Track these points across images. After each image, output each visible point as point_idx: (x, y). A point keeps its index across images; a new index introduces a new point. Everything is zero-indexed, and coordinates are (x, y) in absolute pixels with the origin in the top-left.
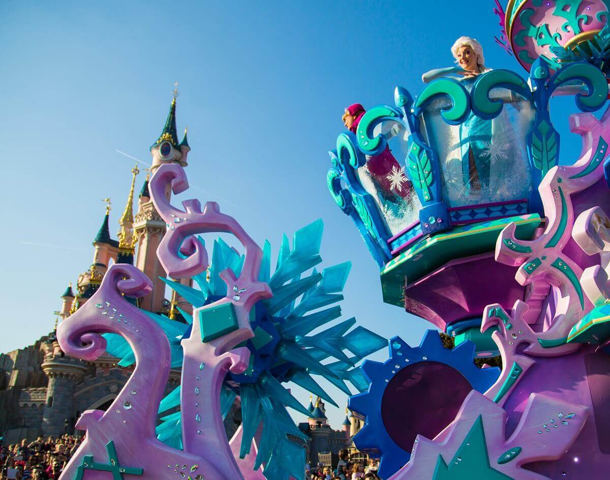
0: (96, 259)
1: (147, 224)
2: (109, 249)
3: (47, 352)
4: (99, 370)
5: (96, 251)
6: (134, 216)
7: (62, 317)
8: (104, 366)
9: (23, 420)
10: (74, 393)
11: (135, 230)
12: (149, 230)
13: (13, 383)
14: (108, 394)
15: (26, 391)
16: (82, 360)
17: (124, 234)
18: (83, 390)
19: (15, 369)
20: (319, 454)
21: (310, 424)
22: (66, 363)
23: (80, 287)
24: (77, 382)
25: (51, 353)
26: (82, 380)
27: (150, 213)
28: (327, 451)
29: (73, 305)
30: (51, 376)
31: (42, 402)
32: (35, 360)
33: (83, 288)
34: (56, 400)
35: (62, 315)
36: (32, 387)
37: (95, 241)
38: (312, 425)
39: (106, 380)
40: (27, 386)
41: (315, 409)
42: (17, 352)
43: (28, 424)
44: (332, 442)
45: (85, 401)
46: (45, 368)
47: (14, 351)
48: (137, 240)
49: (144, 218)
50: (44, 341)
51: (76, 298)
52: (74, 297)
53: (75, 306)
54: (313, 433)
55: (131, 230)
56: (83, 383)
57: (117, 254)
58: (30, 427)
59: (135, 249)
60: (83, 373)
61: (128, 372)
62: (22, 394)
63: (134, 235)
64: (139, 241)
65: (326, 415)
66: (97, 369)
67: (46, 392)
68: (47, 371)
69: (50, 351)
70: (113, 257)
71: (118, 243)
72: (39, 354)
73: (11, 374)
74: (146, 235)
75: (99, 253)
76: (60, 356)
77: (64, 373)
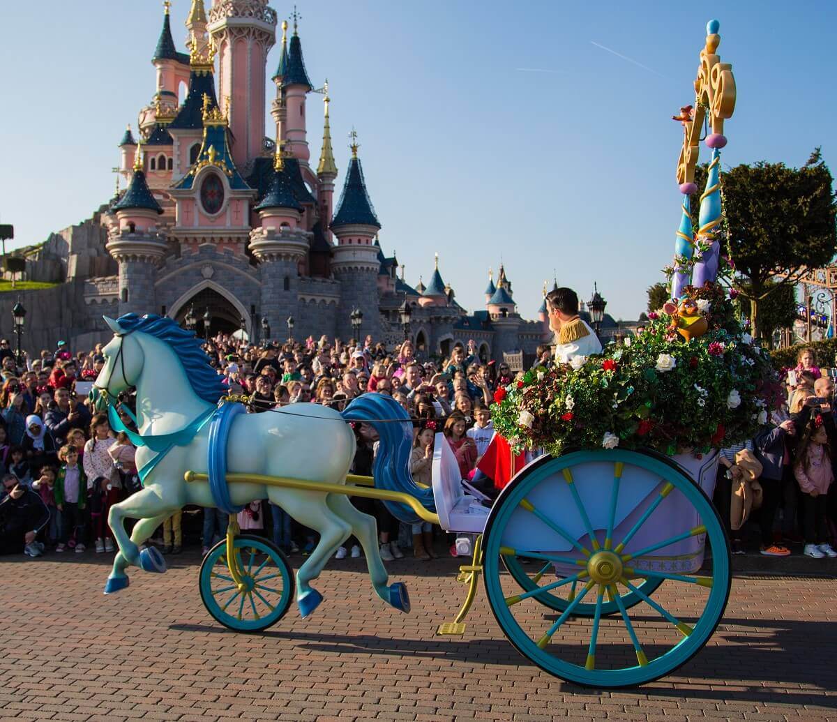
0: (160, 85)
1: (227, 24)
2: (176, 68)
3: (110, 226)
4: (184, 248)
5: (158, 73)
6: (207, 12)
7: (123, 176)
8: (191, 241)
9: (94, 322)
10: (154, 281)
11: (210, 36)
12: (231, 33)
13: (72, 272)
14: (201, 281)
15: (91, 282)
16: (160, 235)
17: (195, 43)
18: (165, 278)
19: (73, 253)
20: (505, 354)
21: (490, 312)
22: (138, 240)
23: (143, 130)
24: (157, 266)
25: (115, 228)
26: (163, 263)
27: (231, 5)
28: (517, 350)
29: (136, 156)
30: (121, 259)
31: (114, 297)
32: (97, 240)
33: (147, 131)
34: (132, 293)
35: (123, 172)
36: (99, 277)
37: (155, 58)
38: (493, 315)
39: (195, 261)
40: (91, 276)
41: (497, 291)
42: (71, 229)
43: (99, 327)
44: (522, 337)
45: (171, 292)
46: (112, 248)
47: (67, 229)
48: (216, 51)
49: (222, 14)
50: (104, 212)
51: (139, 146)
52: (137, 145)
53: (140, 158)
54: (495, 325)
55: (206, 35)
56: (164, 268)
57: (188, 75)
58: (104, 330)
59: (214, 64)
60: (164, 253)
61: (224, 247)
62: (86, 287)
63: (210, 43)
64: (218, 52)
65: (514, 298)
66: (182, 246)
67: (117, 283)
68: (114, 253)
69: (114, 225)
70: (183, 80)
71: (188, 58)
72: (101, 229)
73: (68, 261)
74: (228, 41)
75: (163, 75)
76: (129, 231)
77: (139, 255)
